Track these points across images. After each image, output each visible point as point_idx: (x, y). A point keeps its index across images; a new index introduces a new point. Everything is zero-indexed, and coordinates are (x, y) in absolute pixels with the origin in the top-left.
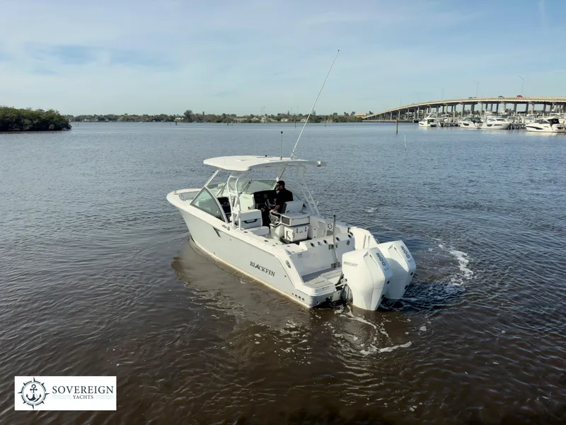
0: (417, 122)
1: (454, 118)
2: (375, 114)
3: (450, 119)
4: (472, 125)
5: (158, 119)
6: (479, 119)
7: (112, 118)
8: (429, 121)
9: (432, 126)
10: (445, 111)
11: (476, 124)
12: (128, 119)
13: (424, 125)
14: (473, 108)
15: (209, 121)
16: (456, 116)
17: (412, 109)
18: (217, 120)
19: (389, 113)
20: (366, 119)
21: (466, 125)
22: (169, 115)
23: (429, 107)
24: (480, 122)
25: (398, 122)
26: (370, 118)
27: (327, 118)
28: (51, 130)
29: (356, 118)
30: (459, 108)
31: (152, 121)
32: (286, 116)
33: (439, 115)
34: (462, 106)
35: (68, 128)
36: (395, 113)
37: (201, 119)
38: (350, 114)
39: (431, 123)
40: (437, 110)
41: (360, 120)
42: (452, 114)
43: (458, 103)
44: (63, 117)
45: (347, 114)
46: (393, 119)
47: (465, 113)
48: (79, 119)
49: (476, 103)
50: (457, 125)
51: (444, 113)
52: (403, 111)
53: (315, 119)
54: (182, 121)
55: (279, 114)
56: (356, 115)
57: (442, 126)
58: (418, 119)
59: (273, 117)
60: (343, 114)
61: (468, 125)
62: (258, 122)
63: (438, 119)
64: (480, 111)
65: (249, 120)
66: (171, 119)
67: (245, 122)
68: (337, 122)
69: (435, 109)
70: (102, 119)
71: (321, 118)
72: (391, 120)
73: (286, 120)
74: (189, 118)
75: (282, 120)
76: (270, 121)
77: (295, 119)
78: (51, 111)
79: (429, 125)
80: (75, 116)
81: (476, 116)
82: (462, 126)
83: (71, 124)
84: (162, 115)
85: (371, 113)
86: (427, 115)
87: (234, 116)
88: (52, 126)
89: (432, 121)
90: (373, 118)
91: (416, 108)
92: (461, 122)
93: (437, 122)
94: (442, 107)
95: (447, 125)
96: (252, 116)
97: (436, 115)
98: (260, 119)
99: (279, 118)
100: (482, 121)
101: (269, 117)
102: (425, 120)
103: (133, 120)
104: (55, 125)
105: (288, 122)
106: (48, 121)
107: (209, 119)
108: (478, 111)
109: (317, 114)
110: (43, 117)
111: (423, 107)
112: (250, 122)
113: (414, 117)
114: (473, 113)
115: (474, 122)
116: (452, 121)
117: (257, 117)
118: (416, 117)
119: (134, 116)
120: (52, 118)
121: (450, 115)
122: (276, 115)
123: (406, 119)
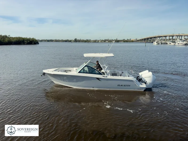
0: (152, 42)
1: (166, 41)
2: (138, 40)
3: (164, 41)
4: (172, 44)
5: (66, 41)
6: (175, 41)
7: (52, 41)
8: (157, 42)
9: (158, 44)
10: (163, 39)
11: (174, 43)
12: (57, 41)
13: (155, 43)
14: (173, 38)
15: (82, 42)
16: (166, 40)
17: (151, 38)
18: (85, 41)
19: (143, 39)
20: (135, 41)
21: (170, 43)
22: (69, 40)
23: (157, 37)
24: (175, 43)
25: (146, 42)
26: (136, 41)
27: (121, 41)
28: (33, 44)
29: (131, 41)
30: (168, 38)
31: (64, 42)
32: (107, 40)
33: (160, 40)
34: (169, 37)
35: (38, 43)
36: (145, 39)
37: (79, 41)
38: (129, 40)
39: (158, 43)
40: (160, 38)
41: (133, 41)
42: (165, 40)
43: (167, 36)
44: (37, 40)
45: (128, 39)
46: (144, 41)
47: (170, 39)
48: (41, 41)
49: (174, 36)
50: (167, 44)
51: (162, 39)
52: (148, 39)
53: (117, 41)
54: (73, 42)
55: (105, 40)
56: (131, 40)
57: (161, 44)
58: (153, 41)
59: (103, 40)
60: (127, 40)
61: (171, 43)
62: (98, 42)
63: (160, 41)
64: (175, 39)
65: (95, 41)
66: (70, 41)
67: (94, 42)
68: (125, 42)
69: (159, 38)
70: (48, 41)
71: (119, 41)
72: (143, 42)
73: (107, 42)
74: (76, 41)
75: (106, 42)
76: (102, 42)
77: (110, 41)
78: (33, 38)
79: (157, 43)
80: (40, 40)
81: (174, 40)
82: (169, 44)
83: (39, 42)
84: (67, 40)
85: (136, 39)
86: (156, 40)
87: (90, 40)
88: (33, 43)
89: (158, 42)
90: (137, 41)
91: (152, 38)
92: (168, 43)
93: (160, 42)
94: (161, 37)
95: (163, 44)
96: (96, 40)
97: (159, 40)
98: (99, 41)
99: (105, 41)
100: (176, 42)
101: (102, 40)
102: (155, 42)
103: (58, 41)
104: (34, 43)
105: (108, 42)
106: (32, 41)
107: (82, 41)
108: (174, 39)
109: (118, 40)
110: (31, 40)
111: (155, 37)
112: (95, 42)
113: (151, 41)
114: (173, 39)
115: (173, 42)
116: (165, 42)
117: (98, 40)
118: (152, 41)
119: (58, 40)
120: (33, 40)
121: (164, 40)
122: (104, 40)
123: (148, 41)
